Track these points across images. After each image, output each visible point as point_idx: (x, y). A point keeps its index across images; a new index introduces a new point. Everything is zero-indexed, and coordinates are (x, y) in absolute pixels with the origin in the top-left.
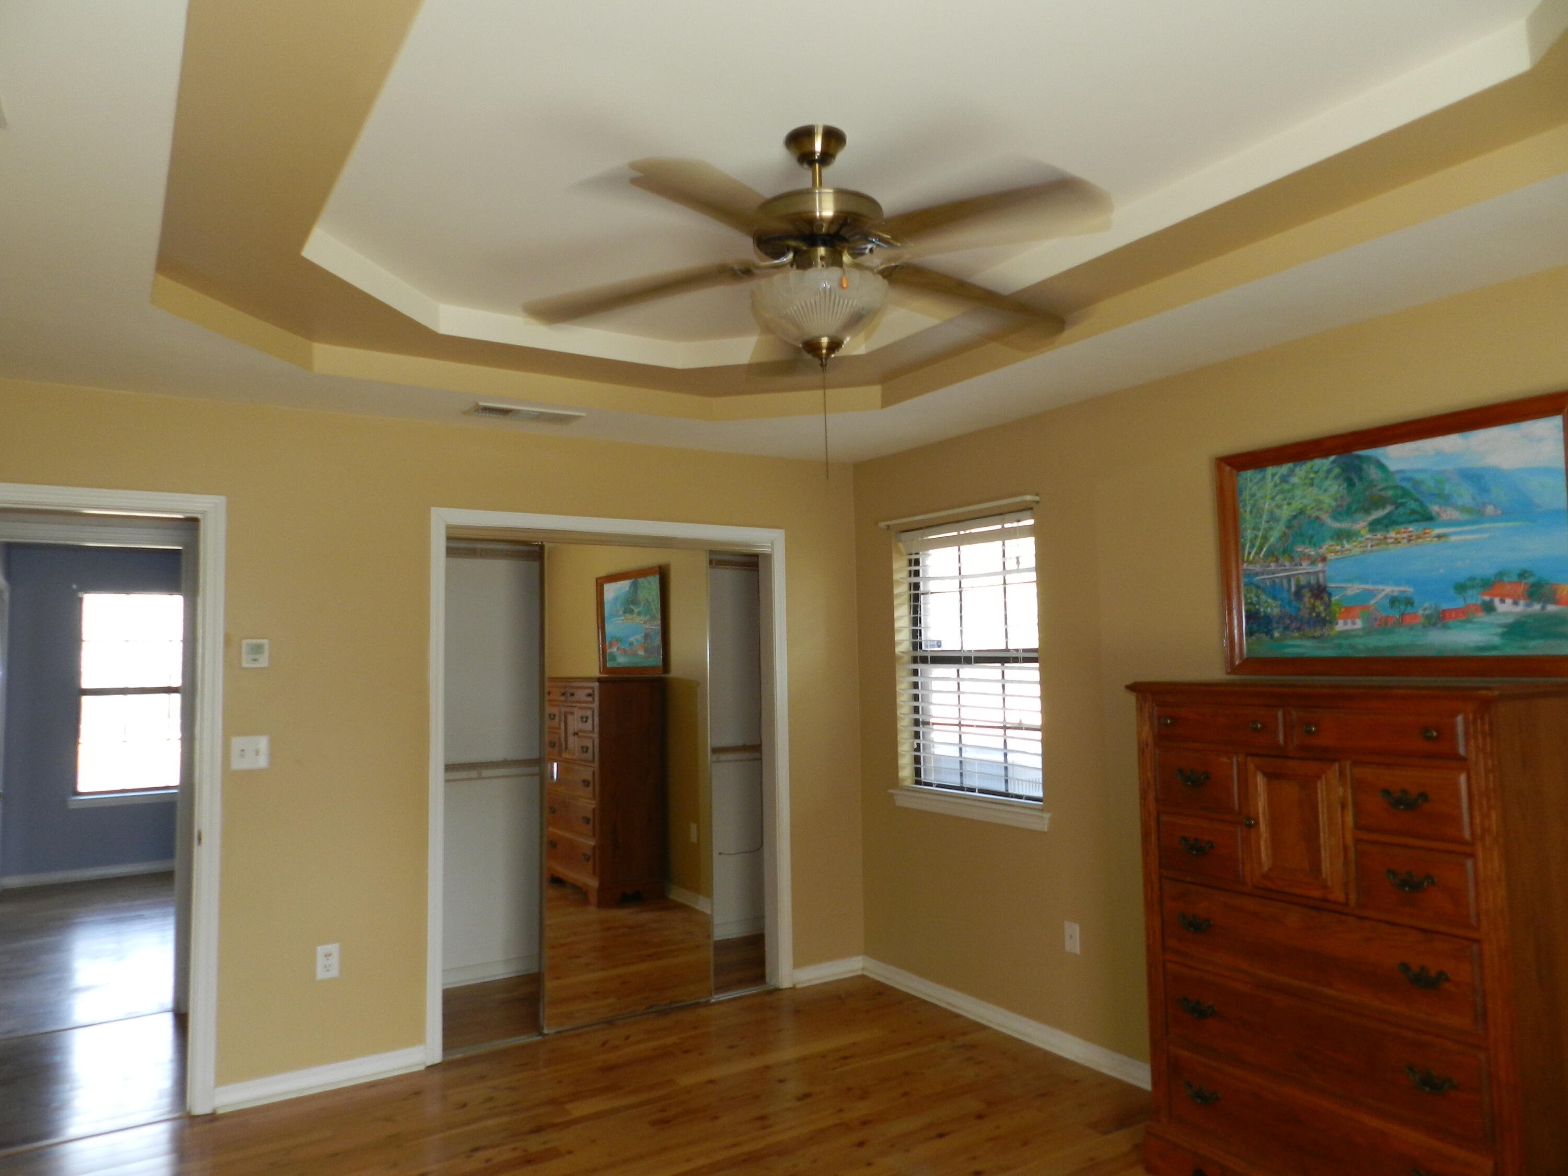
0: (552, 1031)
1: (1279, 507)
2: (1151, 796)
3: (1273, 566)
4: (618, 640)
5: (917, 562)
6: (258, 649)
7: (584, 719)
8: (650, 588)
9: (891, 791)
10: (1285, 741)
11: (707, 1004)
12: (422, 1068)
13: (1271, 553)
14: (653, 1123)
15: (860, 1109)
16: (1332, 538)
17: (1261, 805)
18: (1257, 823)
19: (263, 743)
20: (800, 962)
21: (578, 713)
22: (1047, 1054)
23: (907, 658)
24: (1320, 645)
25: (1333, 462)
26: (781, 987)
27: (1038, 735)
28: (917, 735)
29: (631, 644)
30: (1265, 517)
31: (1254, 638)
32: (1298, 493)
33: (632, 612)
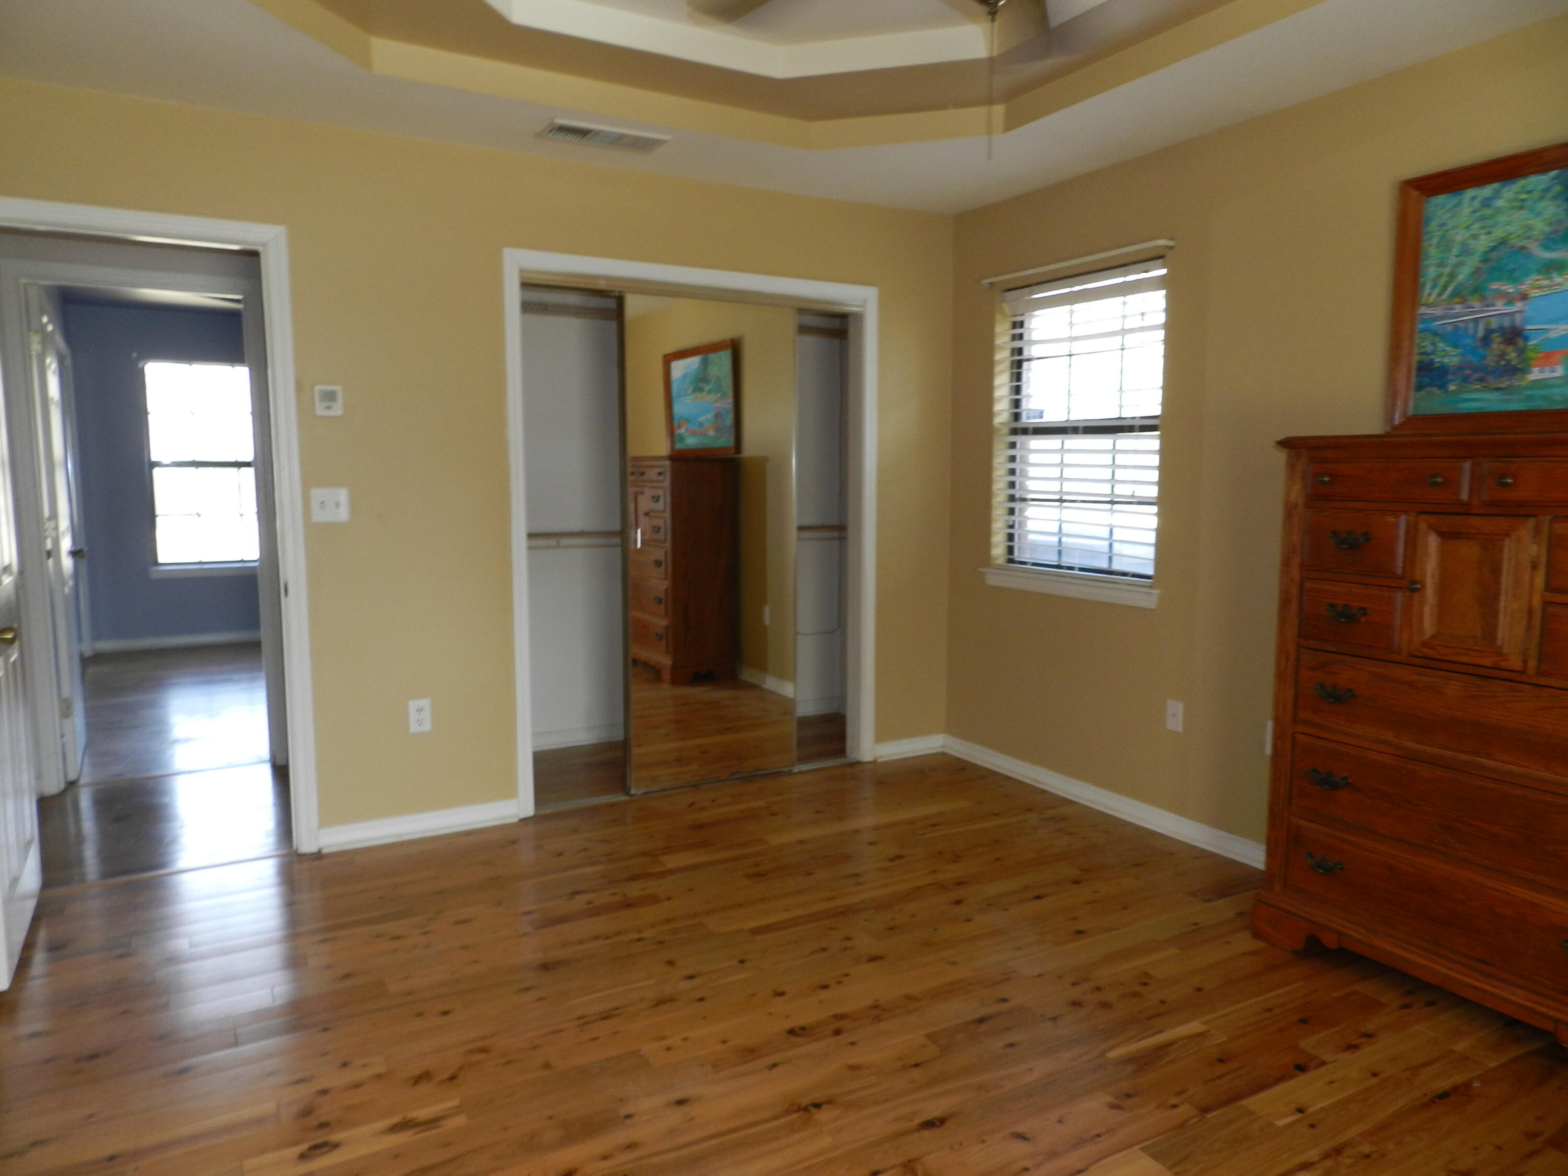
0: (639, 792)
1: (1475, 237)
2: (1296, 561)
3: (1458, 308)
4: (688, 421)
5: (1021, 324)
6: (330, 397)
7: (656, 499)
8: (722, 363)
9: (981, 570)
10: (1470, 497)
11: (790, 773)
12: (516, 820)
13: (1456, 293)
14: (749, 876)
15: (951, 872)
16: (1539, 272)
17: (1430, 567)
18: (1424, 586)
19: (343, 495)
20: (882, 736)
21: (649, 493)
22: (1138, 828)
23: (1005, 430)
24: (1505, 397)
25: (1555, 178)
26: (861, 761)
27: (1154, 509)
28: (1012, 512)
29: (701, 424)
30: (1455, 251)
31: (1423, 392)
32: (1502, 219)
33: (701, 390)
